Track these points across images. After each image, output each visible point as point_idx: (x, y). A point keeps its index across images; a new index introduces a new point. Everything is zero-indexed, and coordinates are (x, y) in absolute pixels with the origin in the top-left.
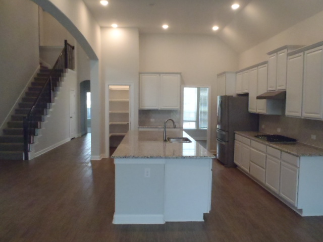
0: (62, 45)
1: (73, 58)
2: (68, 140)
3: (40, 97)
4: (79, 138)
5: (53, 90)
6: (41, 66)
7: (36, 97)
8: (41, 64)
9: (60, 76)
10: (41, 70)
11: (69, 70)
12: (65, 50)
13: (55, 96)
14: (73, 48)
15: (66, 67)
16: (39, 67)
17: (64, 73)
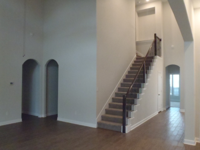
0: (153, 38)
1: (160, 48)
2: (156, 113)
3: (136, 78)
4: (164, 111)
5: (147, 73)
6: (137, 55)
7: (133, 79)
8: (137, 54)
9: (151, 61)
10: (137, 58)
11: (158, 57)
12: (155, 42)
13: (147, 78)
14: (160, 40)
15: (156, 55)
16: (135, 56)
17: (154, 59)
